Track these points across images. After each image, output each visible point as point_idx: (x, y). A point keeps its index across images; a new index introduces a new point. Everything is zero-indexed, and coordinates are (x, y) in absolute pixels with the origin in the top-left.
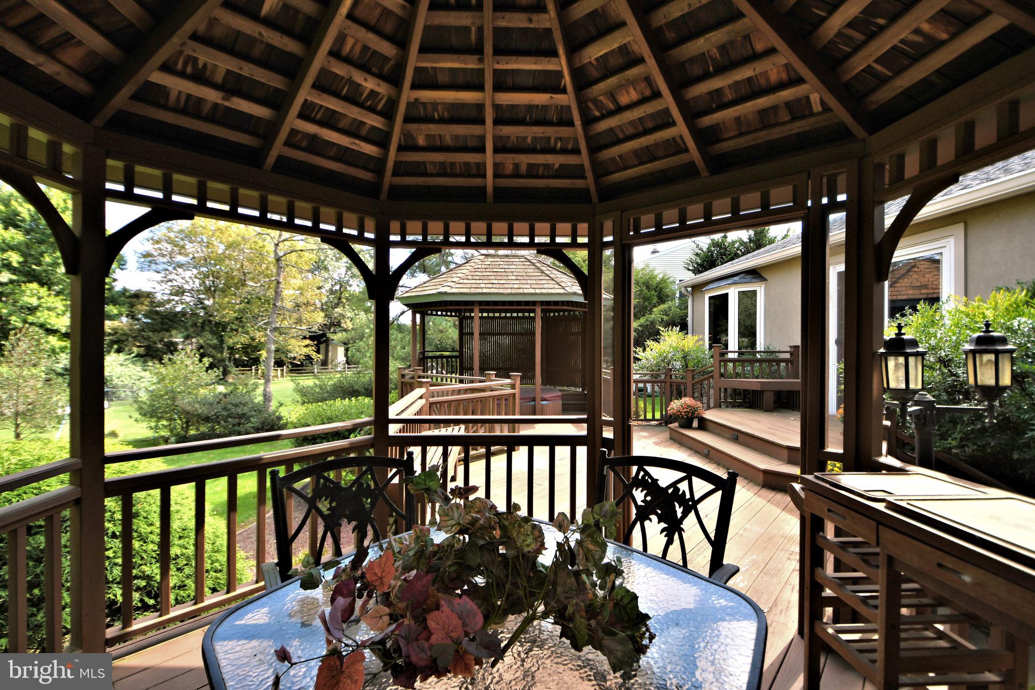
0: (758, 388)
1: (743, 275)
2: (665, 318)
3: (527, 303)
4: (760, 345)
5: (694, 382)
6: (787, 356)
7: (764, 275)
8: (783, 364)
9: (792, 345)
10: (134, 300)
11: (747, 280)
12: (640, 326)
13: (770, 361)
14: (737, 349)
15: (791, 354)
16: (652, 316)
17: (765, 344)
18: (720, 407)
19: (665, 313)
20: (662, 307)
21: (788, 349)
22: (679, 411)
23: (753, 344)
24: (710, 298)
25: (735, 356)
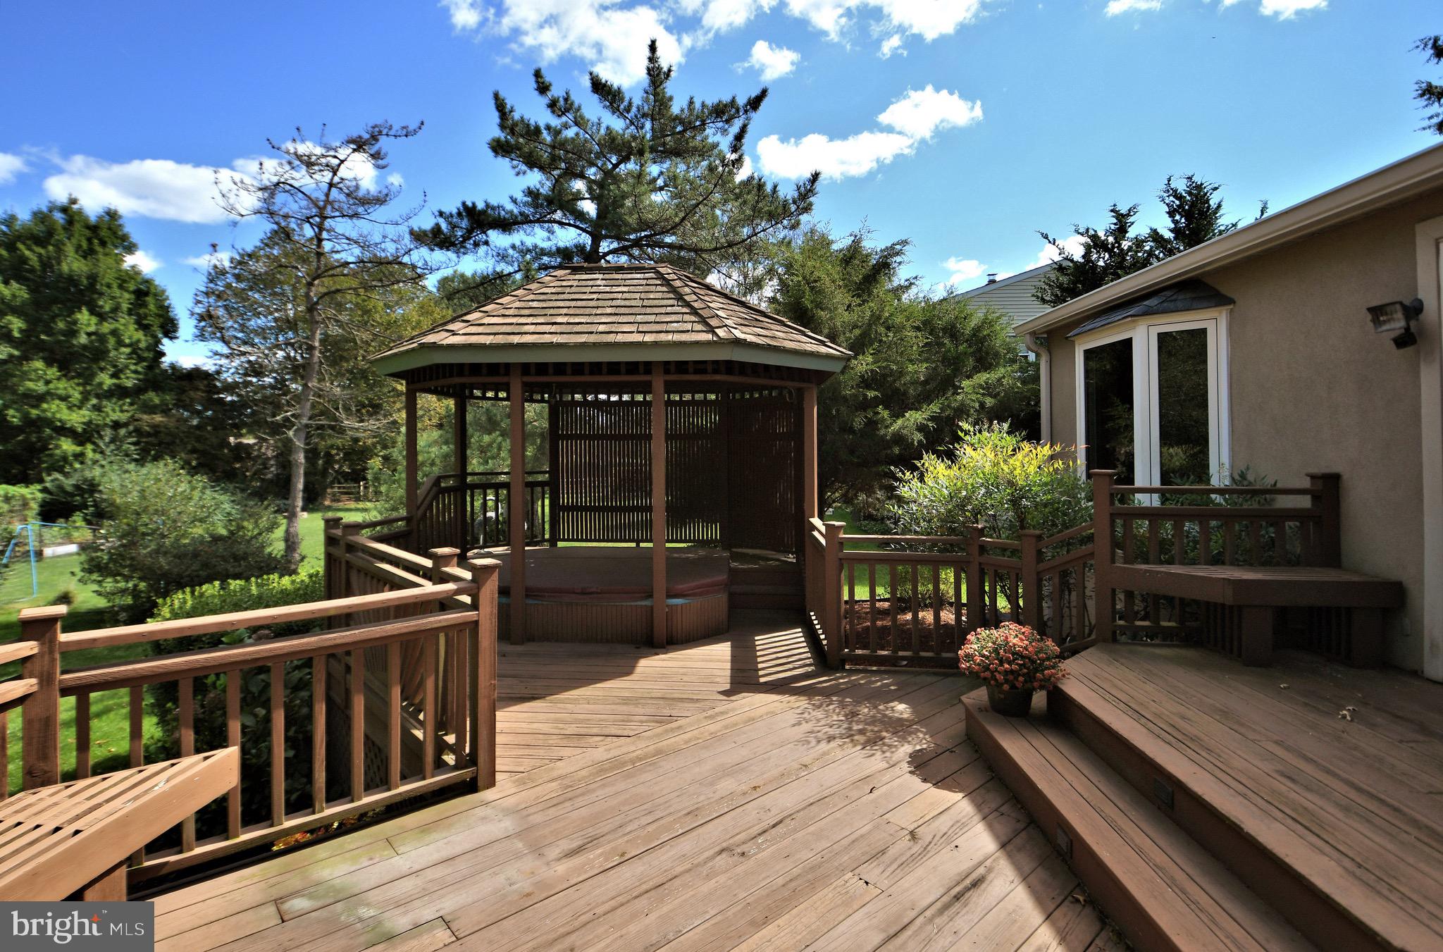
0: (1227, 597)
1: (1168, 293)
2: (989, 402)
3: (633, 367)
4: (1220, 467)
5: (1041, 566)
6: (1305, 502)
7: (1225, 290)
8: (1290, 525)
9: (1314, 470)
10: (184, 383)
11: (1180, 305)
12: (932, 419)
13: (1253, 516)
14: (1157, 483)
15: (1316, 498)
16: (959, 398)
17: (1232, 467)
18: (1115, 640)
19: (988, 389)
20: (982, 377)
21: (1306, 483)
22: (987, 668)
23: (1199, 467)
24: (1089, 354)
25: (1154, 501)
